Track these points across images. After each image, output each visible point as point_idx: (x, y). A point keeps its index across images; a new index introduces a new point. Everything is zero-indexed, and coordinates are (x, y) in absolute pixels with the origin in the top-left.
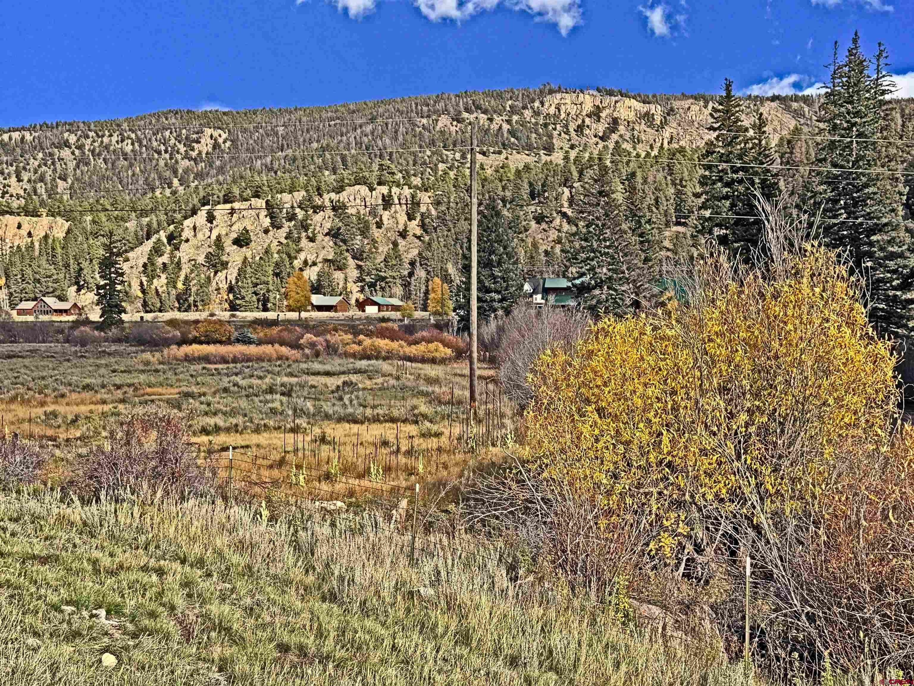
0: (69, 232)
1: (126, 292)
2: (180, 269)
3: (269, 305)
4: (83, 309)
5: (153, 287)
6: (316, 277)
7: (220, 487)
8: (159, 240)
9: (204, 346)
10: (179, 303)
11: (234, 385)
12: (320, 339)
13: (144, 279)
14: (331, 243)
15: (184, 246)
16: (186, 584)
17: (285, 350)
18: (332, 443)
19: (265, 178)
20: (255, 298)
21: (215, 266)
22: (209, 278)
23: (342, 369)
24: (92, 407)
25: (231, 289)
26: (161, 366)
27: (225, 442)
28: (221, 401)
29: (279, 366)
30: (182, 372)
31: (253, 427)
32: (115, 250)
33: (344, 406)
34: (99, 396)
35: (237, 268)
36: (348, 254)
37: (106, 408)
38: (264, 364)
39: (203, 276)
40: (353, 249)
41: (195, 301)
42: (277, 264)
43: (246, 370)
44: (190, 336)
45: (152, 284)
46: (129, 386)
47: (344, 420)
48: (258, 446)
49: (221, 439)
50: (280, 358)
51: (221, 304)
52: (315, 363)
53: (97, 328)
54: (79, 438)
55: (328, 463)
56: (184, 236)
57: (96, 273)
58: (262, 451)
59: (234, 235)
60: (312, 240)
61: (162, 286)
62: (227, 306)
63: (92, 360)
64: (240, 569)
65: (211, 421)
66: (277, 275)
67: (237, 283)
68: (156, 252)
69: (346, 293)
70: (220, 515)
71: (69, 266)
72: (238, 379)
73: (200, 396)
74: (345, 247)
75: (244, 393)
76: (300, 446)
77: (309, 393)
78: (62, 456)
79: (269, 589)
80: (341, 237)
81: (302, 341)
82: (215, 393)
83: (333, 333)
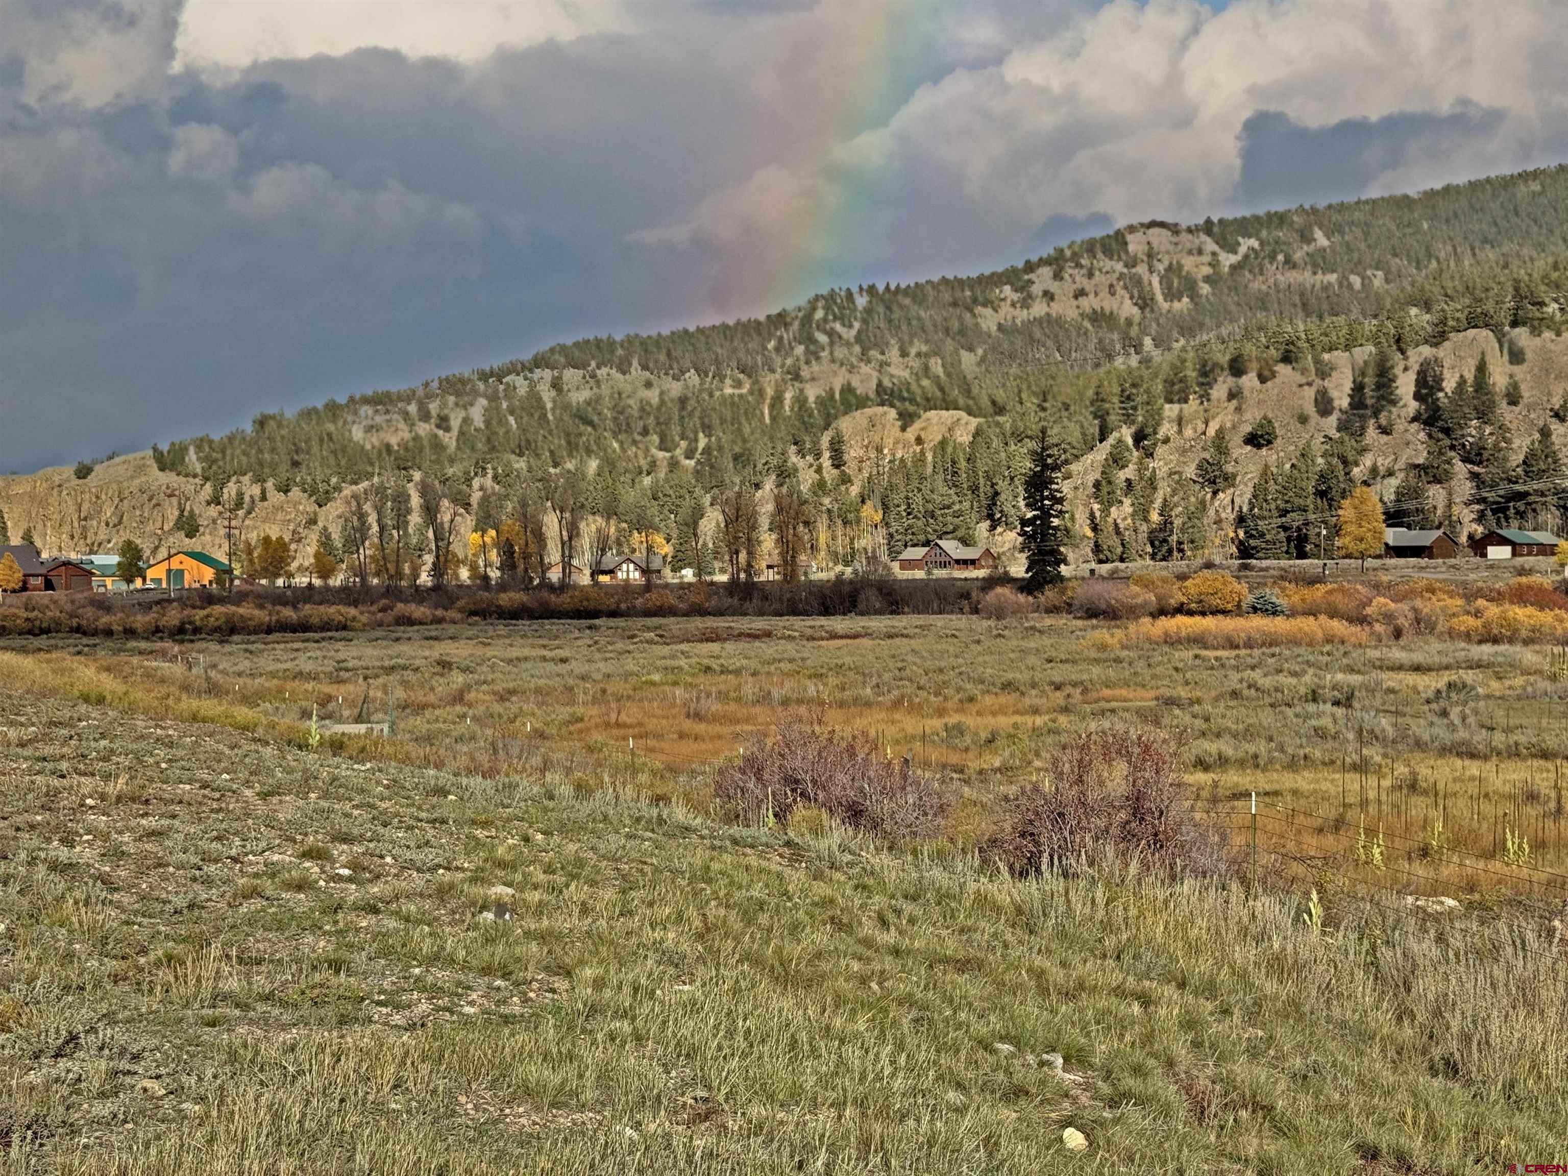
0: (977, 433)
1: (1067, 530)
2: (1155, 489)
3: (1308, 547)
4: (999, 558)
5: (1110, 520)
6: (1393, 497)
7: (1234, 861)
8: (1120, 441)
9: (1197, 619)
10: (1153, 545)
11: (1249, 687)
12: (1405, 607)
13: (1096, 507)
14: (1422, 436)
15: (1160, 450)
16: (1189, 1023)
17: (1338, 626)
18: (1433, 792)
19: (1301, 327)
20: (1282, 535)
21: (1214, 482)
22: (1203, 503)
23: (1445, 660)
24: (1018, 719)
25: (1241, 520)
26: (1126, 653)
27: (1237, 784)
28: (1229, 713)
29: (1329, 654)
30: (1160, 664)
31: (1286, 759)
32: (1049, 461)
33: (1452, 727)
34: (1027, 701)
35: (1251, 485)
36: (1453, 454)
37: (1039, 721)
38: (1301, 650)
39: (1193, 499)
40: (1464, 446)
41: (1180, 543)
42: (1322, 477)
43: (1271, 661)
44: (1172, 601)
45: (1108, 515)
46: (1075, 685)
47: (1450, 751)
48: (1295, 792)
49: (1232, 778)
50: (1329, 640)
51: (1223, 546)
52: (1394, 649)
53: (1021, 589)
54: (999, 770)
55: (1424, 828)
56: (1162, 432)
57: (1020, 499)
58: (1303, 802)
59: (1248, 429)
60: (1385, 431)
61: (1125, 519)
62: (1234, 549)
63: (1014, 643)
64: (1279, 1004)
65: (1211, 747)
66: (1321, 494)
67: (1251, 510)
68: (1115, 461)
69: (1451, 523)
70: (1238, 910)
71: (977, 488)
72: (1256, 675)
73: (1192, 702)
74: (1447, 442)
75: (1268, 700)
76: (1372, 795)
77: (1384, 703)
78: (974, 796)
79: (1332, 1045)
80: (1440, 423)
81: (1368, 611)
82: (1217, 699)
83: (1428, 595)
